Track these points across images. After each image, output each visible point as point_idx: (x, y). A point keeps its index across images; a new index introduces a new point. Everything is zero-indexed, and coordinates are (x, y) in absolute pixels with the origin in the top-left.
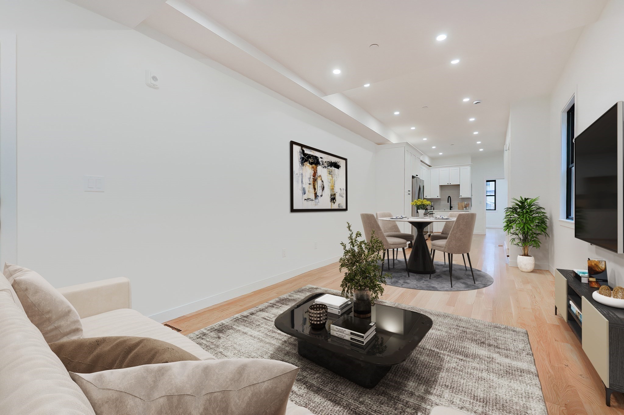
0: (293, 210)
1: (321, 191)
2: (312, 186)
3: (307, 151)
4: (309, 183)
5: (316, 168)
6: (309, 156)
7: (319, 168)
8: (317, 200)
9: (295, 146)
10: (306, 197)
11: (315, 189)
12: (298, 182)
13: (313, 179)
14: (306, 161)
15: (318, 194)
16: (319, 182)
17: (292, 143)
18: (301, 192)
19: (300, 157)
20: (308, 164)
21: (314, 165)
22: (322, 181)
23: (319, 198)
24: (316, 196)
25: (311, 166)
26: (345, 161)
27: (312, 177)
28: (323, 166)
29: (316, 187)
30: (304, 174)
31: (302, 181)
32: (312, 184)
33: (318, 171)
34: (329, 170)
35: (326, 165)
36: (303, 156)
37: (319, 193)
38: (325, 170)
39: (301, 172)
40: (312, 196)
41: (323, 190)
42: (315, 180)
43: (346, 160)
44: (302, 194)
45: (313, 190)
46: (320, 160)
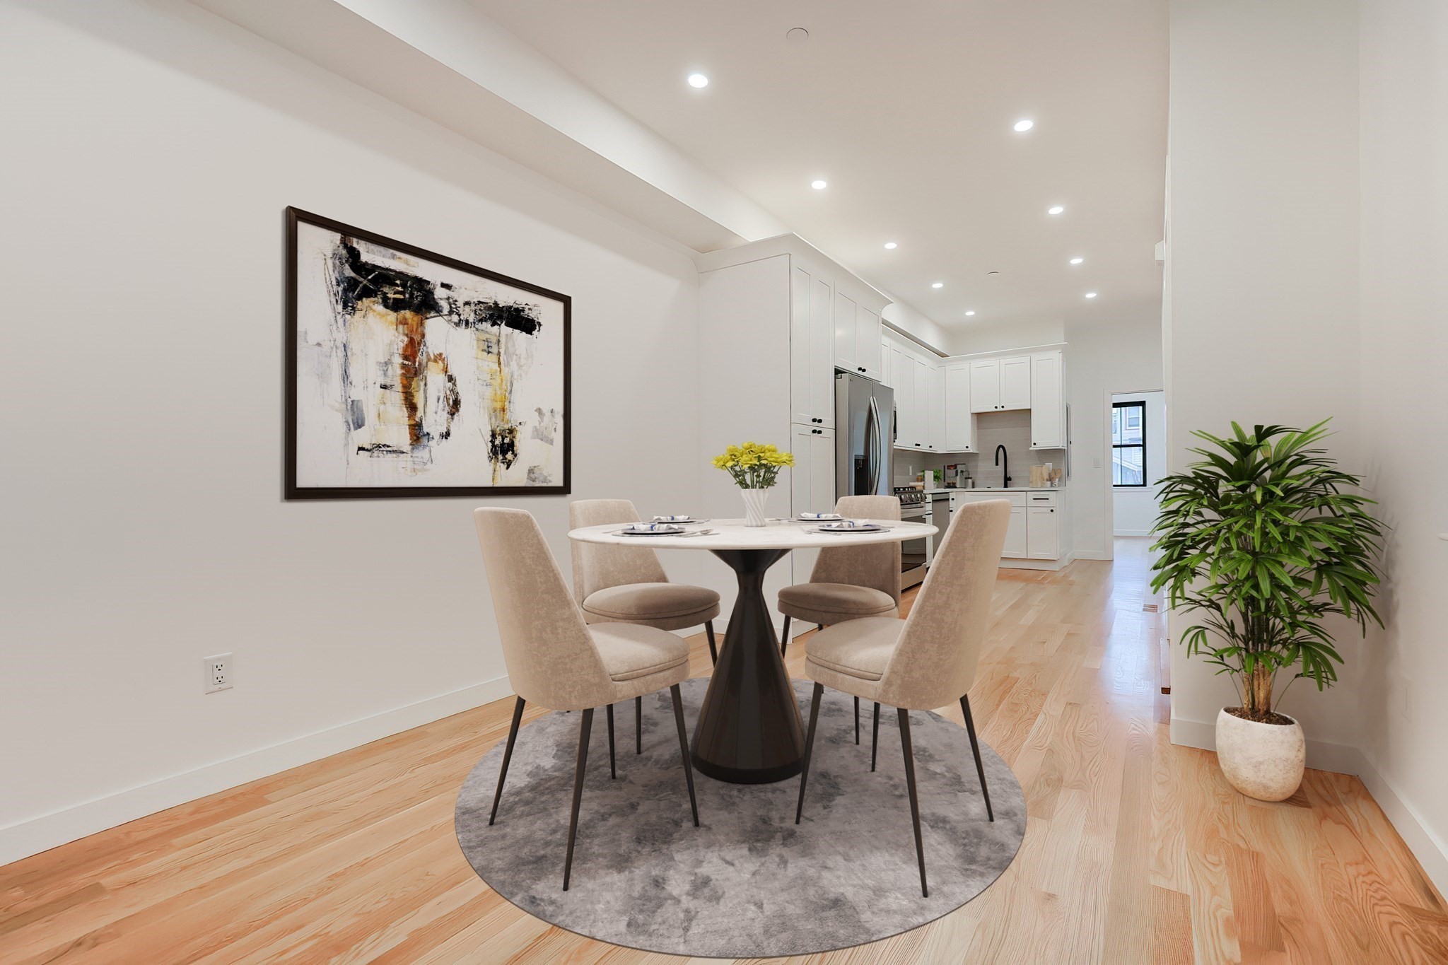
0: (293, 492)
1: (445, 415)
2: (396, 397)
3: (371, 255)
4: (382, 381)
5: (422, 324)
6: (385, 277)
7: (437, 330)
8: (422, 454)
9: (303, 228)
10: (364, 437)
11: (412, 408)
12: (322, 377)
13: (403, 366)
14: (367, 293)
15: (425, 430)
16: (435, 382)
17: (295, 217)
18: (337, 421)
19: (334, 276)
20: (380, 308)
21: (408, 314)
22: (451, 379)
23: (436, 447)
24: (418, 434)
25: (392, 316)
26: (560, 306)
27: (398, 360)
28: (455, 318)
29: (419, 400)
30: (354, 346)
31: (345, 376)
32: (399, 387)
33: (428, 338)
34: (484, 336)
35: (467, 313)
36: (349, 272)
37: (434, 420)
38: (466, 334)
39: (341, 337)
40: (401, 437)
41: (452, 414)
42: (412, 372)
43: (566, 301)
44: (343, 428)
45: (405, 413)
46: (440, 293)
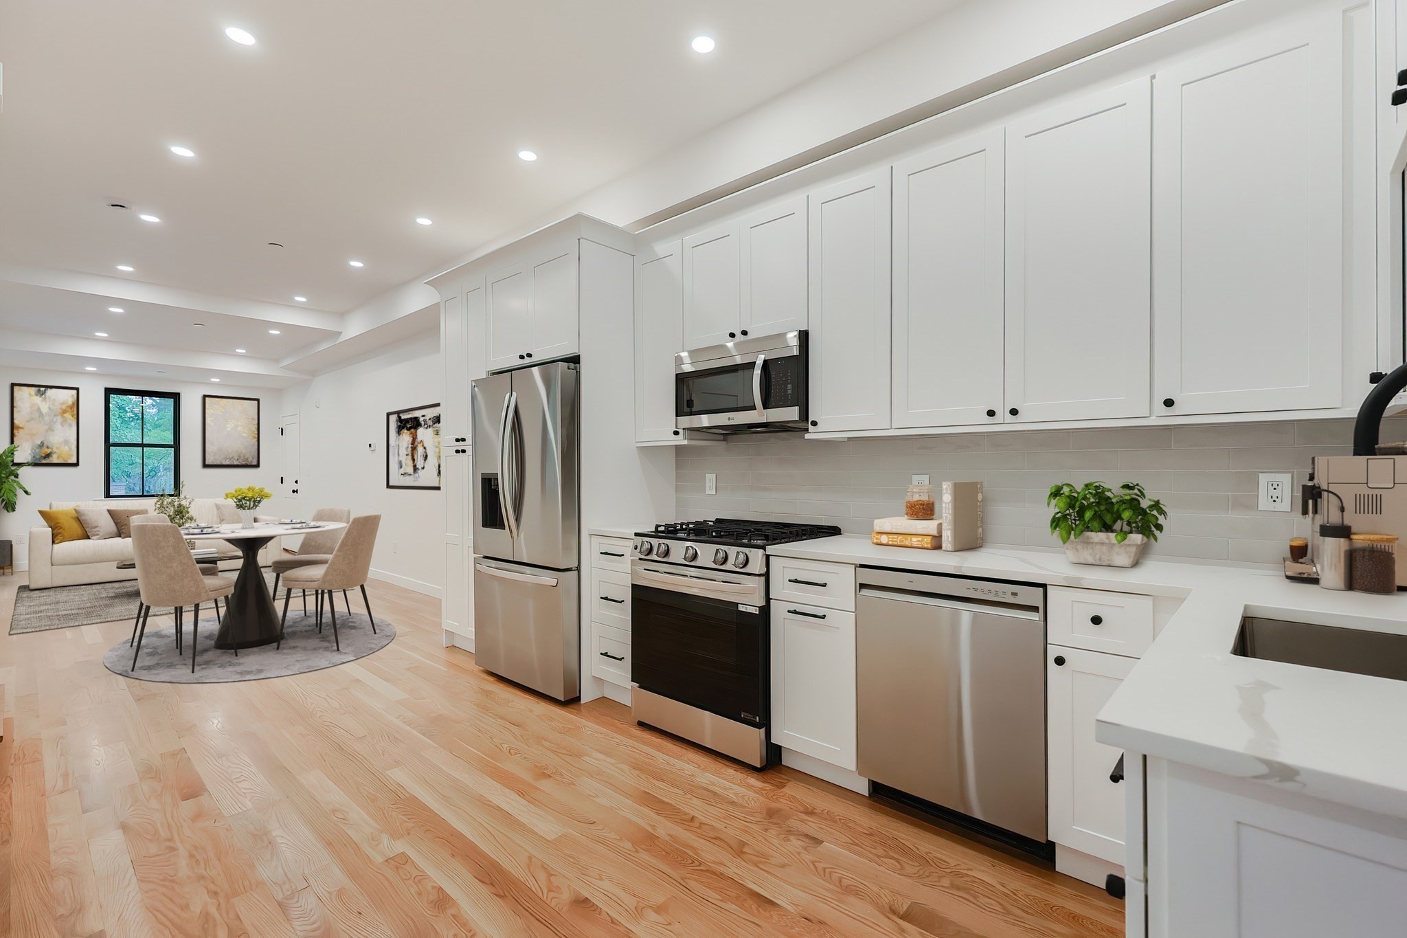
0: (389, 487)
1: (423, 461)
2: (410, 457)
3: (404, 417)
4: (406, 453)
5: (416, 432)
6: (407, 421)
7: (421, 432)
8: (417, 475)
9: (390, 417)
10: (402, 471)
11: (414, 460)
12: (394, 455)
13: (412, 447)
14: (403, 428)
15: (417, 467)
16: (420, 450)
17: (389, 415)
18: (397, 466)
19: (396, 426)
20: (406, 431)
21: (412, 430)
22: (425, 448)
23: (420, 472)
24: (415, 469)
25: (409, 432)
27: (410, 446)
28: (426, 426)
29: (416, 458)
30: (400, 445)
31: (398, 454)
32: (410, 454)
33: (418, 436)
34: (436, 429)
35: (430, 423)
36: (399, 424)
37: (420, 463)
38: (430, 430)
39: (397, 443)
40: (411, 470)
41: (425, 460)
42: (414, 449)
44: (398, 470)
45: (412, 462)
46: (421, 419)
